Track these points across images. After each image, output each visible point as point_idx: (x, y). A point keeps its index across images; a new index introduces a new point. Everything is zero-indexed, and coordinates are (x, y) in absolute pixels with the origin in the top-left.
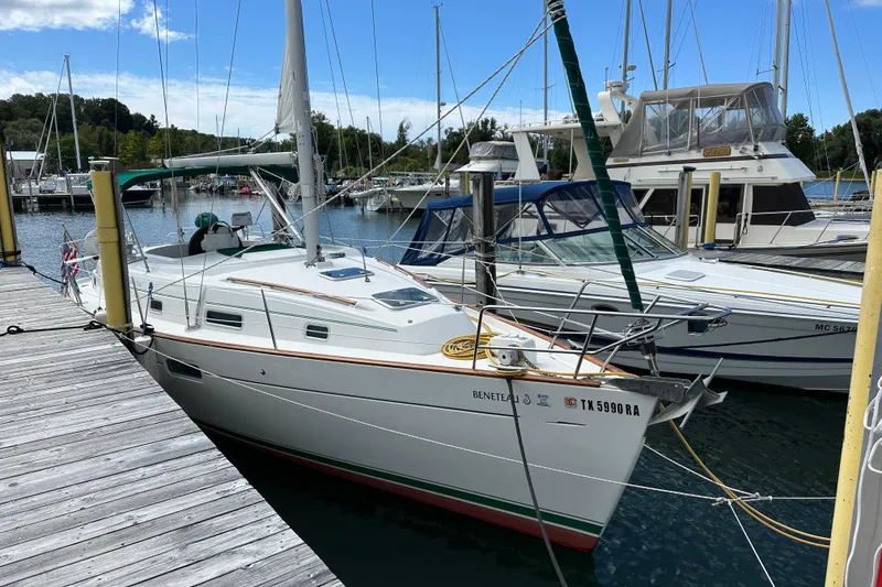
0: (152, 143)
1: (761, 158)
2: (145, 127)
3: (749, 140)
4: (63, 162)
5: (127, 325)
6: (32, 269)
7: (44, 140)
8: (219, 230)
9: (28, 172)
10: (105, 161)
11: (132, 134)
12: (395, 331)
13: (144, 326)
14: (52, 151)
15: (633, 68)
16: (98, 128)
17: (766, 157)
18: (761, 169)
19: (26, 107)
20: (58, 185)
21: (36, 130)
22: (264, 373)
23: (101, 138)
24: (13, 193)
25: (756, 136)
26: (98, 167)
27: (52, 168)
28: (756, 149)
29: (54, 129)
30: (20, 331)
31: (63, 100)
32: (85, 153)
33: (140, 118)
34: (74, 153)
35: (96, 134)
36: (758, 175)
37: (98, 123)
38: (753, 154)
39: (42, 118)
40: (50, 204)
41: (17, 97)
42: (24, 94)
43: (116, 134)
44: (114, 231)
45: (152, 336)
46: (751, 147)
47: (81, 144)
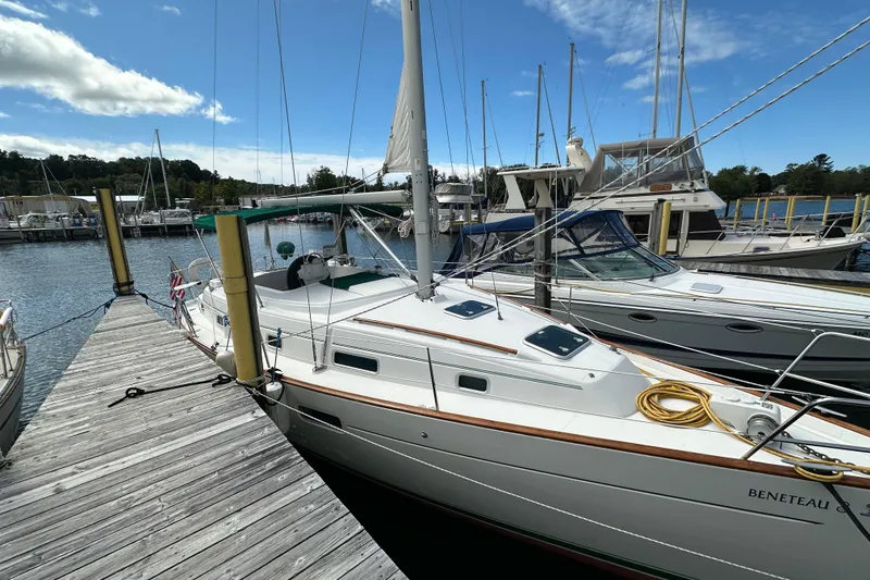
0: (217, 189)
1: (696, 191)
2: (210, 178)
3: (686, 179)
4: (157, 202)
5: (260, 378)
6: (144, 296)
7: (144, 187)
8: (314, 261)
9: (133, 209)
10: (187, 201)
11: (202, 183)
12: (580, 388)
13: (272, 371)
14: (150, 195)
15: (542, 135)
16: (180, 180)
17: (700, 191)
18: (696, 200)
19: (129, 165)
20: (155, 218)
21: (138, 181)
22: (425, 436)
23: (182, 186)
24: (122, 224)
25: (692, 176)
26: (182, 206)
27: (149, 206)
28: (692, 185)
29: (150, 180)
30: (140, 392)
31: (155, 161)
32: (173, 196)
33: (207, 173)
34: (165, 196)
35: (178, 184)
36: (695, 204)
37: (179, 176)
38: (689, 189)
39: (141, 173)
40: (149, 232)
41: (122, 159)
42: (127, 157)
43: (192, 183)
44: (243, 280)
45: (282, 383)
46: (689, 184)
47: (170, 190)
